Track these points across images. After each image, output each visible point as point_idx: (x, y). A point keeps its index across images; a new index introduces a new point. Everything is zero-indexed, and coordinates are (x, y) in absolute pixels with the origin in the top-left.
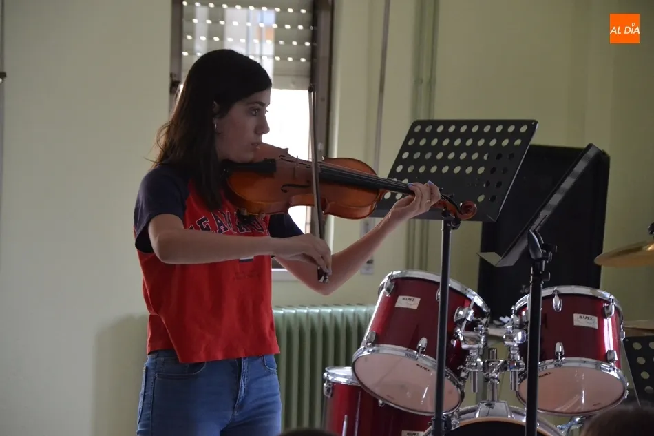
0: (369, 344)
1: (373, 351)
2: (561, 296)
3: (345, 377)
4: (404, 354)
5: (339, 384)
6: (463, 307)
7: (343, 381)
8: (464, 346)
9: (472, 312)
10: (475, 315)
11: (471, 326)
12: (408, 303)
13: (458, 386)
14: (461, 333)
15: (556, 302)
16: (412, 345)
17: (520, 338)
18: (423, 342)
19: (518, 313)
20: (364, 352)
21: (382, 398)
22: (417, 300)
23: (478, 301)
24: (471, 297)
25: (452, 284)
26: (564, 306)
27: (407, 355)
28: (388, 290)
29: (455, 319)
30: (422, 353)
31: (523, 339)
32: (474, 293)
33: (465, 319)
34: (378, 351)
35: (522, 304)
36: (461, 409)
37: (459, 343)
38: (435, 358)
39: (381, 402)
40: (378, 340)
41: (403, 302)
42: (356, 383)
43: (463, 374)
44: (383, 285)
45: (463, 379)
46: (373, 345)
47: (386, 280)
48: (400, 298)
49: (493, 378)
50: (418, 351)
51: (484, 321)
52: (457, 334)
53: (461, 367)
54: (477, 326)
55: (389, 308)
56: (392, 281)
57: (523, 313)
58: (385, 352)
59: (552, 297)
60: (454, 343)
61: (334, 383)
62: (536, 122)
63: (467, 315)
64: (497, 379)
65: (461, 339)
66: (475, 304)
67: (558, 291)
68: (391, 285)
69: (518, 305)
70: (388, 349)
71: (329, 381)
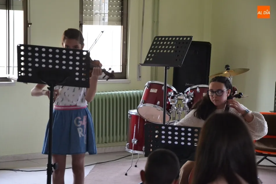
0: (142, 103)
1: (143, 105)
2: (199, 88)
3: (135, 113)
4: (153, 106)
5: (133, 115)
6: (170, 91)
7: (134, 114)
8: (171, 104)
9: (173, 93)
10: (174, 94)
11: (173, 98)
12: (154, 91)
13: (169, 115)
14: (170, 99)
15: (198, 90)
16: (155, 103)
17: (187, 101)
18: (158, 103)
19: (186, 93)
20: (141, 106)
21: (146, 119)
22: (157, 90)
23: (174, 89)
24: (173, 89)
25: (168, 85)
26: (200, 90)
27: (154, 106)
28: (148, 87)
29: (168, 95)
30: (158, 106)
31: (188, 101)
32: (173, 87)
33: (171, 95)
34: (145, 105)
35: (188, 90)
36: (170, 122)
37: (169, 103)
38: (163, 108)
39: (145, 120)
40: (145, 102)
41: (152, 91)
42: (138, 115)
43: (170, 112)
44: (146, 85)
45: (170, 113)
46: (143, 104)
47: (147, 84)
48: (151, 89)
49: (180, 113)
50: (157, 105)
51: (176, 96)
52: (168, 100)
53: (170, 110)
54: (174, 97)
55: (148, 92)
56: (149, 84)
57: (188, 93)
58: (147, 106)
59: (197, 88)
60: (168, 103)
61: (131, 115)
62: (192, 37)
63: (171, 94)
64: (181, 113)
65: (170, 101)
66: (174, 91)
67: (198, 86)
68: (148, 86)
69: (186, 91)
70: (148, 105)
71: (130, 114)
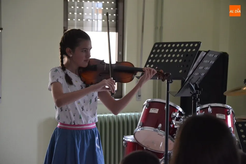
0: (140, 127)
1: (141, 129)
2: (211, 107)
3: (131, 139)
4: (153, 130)
5: (129, 142)
6: (175, 112)
8: (175, 127)
9: (178, 114)
11: (178, 119)
12: (154, 111)
14: (174, 122)
15: (210, 110)
16: (156, 127)
18: (160, 125)
20: (138, 130)
21: (145, 147)
22: (158, 110)
23: (180, 110)
24: (178, 108)
25: (170, 103)
26: (213, 110)
27: (154, 130)
28: (147, 106)
29: (172, 117)
30: (160, 129)
33: (175, 116)
34: (143, 129)
35: (197, 110)
37: (174, 126)
38: (165, 131)
39: (145, 148)
40: (143, 125)
41: (152, 111)
42: (135, 141)
43: (175, 137)
44: (145, 104)
46: (141, 127)
47: (146, 102)
48: (151, 109)
50: (158, 129)
51: (183, 117)
52: (173, 122)
53: (175, 134)
54: (180, 119)
55: (147, 113)
56: (148, 103)
57: (198, 114)
58: (146, 129)
59: (208, 107)
60: (172, 126)
61: (127, 141)
62: (201, 42)
63: (176, 115)
65: (174, 124)
67: (210, 105)
68: (148, 105)
70: (147, 128)
71: (125, 141)
